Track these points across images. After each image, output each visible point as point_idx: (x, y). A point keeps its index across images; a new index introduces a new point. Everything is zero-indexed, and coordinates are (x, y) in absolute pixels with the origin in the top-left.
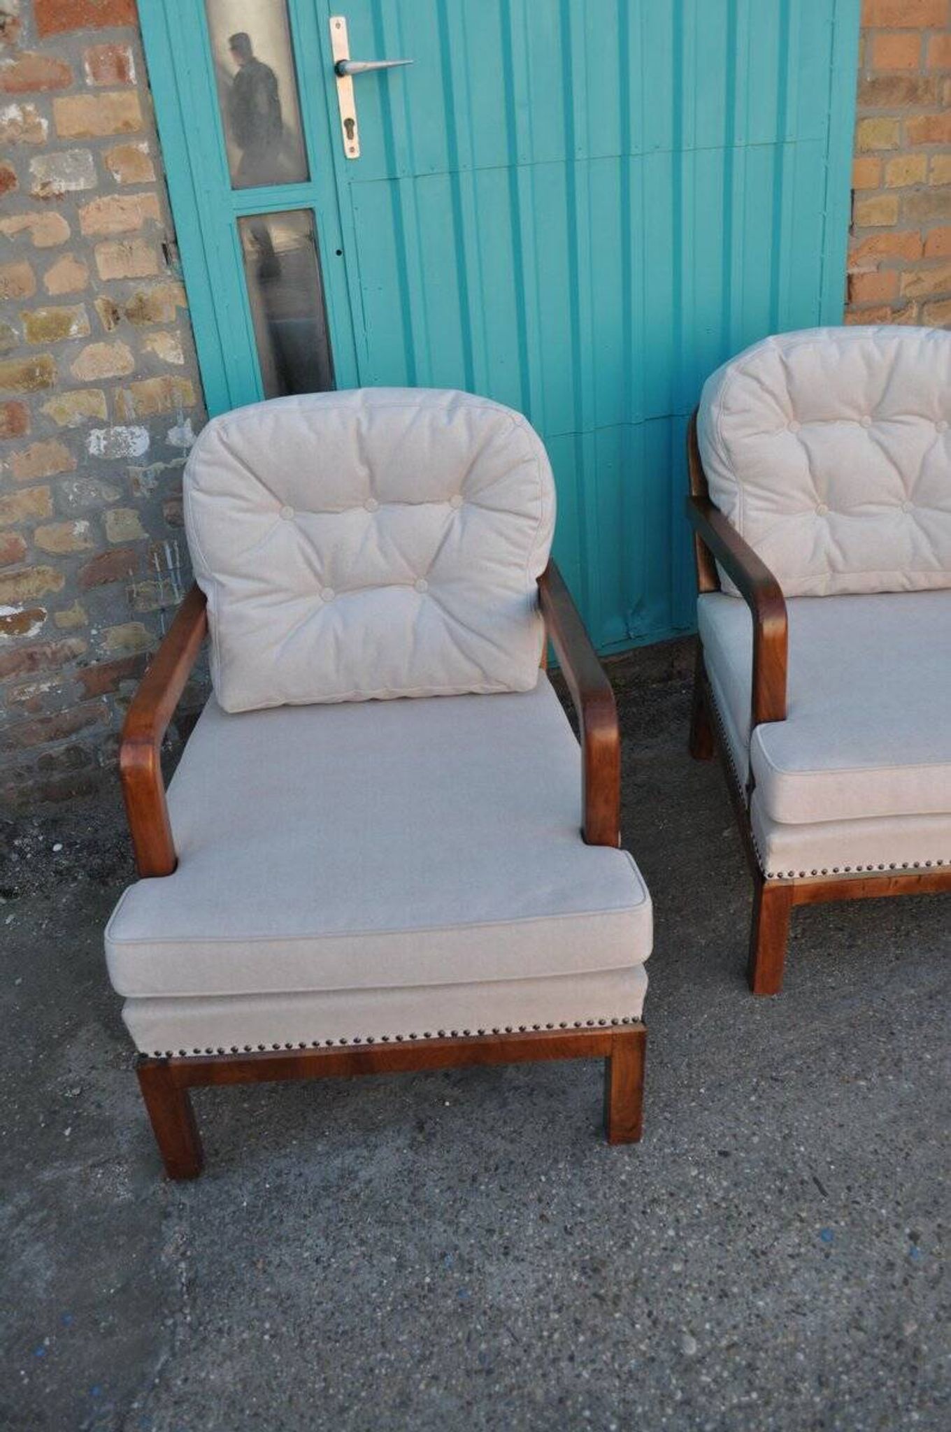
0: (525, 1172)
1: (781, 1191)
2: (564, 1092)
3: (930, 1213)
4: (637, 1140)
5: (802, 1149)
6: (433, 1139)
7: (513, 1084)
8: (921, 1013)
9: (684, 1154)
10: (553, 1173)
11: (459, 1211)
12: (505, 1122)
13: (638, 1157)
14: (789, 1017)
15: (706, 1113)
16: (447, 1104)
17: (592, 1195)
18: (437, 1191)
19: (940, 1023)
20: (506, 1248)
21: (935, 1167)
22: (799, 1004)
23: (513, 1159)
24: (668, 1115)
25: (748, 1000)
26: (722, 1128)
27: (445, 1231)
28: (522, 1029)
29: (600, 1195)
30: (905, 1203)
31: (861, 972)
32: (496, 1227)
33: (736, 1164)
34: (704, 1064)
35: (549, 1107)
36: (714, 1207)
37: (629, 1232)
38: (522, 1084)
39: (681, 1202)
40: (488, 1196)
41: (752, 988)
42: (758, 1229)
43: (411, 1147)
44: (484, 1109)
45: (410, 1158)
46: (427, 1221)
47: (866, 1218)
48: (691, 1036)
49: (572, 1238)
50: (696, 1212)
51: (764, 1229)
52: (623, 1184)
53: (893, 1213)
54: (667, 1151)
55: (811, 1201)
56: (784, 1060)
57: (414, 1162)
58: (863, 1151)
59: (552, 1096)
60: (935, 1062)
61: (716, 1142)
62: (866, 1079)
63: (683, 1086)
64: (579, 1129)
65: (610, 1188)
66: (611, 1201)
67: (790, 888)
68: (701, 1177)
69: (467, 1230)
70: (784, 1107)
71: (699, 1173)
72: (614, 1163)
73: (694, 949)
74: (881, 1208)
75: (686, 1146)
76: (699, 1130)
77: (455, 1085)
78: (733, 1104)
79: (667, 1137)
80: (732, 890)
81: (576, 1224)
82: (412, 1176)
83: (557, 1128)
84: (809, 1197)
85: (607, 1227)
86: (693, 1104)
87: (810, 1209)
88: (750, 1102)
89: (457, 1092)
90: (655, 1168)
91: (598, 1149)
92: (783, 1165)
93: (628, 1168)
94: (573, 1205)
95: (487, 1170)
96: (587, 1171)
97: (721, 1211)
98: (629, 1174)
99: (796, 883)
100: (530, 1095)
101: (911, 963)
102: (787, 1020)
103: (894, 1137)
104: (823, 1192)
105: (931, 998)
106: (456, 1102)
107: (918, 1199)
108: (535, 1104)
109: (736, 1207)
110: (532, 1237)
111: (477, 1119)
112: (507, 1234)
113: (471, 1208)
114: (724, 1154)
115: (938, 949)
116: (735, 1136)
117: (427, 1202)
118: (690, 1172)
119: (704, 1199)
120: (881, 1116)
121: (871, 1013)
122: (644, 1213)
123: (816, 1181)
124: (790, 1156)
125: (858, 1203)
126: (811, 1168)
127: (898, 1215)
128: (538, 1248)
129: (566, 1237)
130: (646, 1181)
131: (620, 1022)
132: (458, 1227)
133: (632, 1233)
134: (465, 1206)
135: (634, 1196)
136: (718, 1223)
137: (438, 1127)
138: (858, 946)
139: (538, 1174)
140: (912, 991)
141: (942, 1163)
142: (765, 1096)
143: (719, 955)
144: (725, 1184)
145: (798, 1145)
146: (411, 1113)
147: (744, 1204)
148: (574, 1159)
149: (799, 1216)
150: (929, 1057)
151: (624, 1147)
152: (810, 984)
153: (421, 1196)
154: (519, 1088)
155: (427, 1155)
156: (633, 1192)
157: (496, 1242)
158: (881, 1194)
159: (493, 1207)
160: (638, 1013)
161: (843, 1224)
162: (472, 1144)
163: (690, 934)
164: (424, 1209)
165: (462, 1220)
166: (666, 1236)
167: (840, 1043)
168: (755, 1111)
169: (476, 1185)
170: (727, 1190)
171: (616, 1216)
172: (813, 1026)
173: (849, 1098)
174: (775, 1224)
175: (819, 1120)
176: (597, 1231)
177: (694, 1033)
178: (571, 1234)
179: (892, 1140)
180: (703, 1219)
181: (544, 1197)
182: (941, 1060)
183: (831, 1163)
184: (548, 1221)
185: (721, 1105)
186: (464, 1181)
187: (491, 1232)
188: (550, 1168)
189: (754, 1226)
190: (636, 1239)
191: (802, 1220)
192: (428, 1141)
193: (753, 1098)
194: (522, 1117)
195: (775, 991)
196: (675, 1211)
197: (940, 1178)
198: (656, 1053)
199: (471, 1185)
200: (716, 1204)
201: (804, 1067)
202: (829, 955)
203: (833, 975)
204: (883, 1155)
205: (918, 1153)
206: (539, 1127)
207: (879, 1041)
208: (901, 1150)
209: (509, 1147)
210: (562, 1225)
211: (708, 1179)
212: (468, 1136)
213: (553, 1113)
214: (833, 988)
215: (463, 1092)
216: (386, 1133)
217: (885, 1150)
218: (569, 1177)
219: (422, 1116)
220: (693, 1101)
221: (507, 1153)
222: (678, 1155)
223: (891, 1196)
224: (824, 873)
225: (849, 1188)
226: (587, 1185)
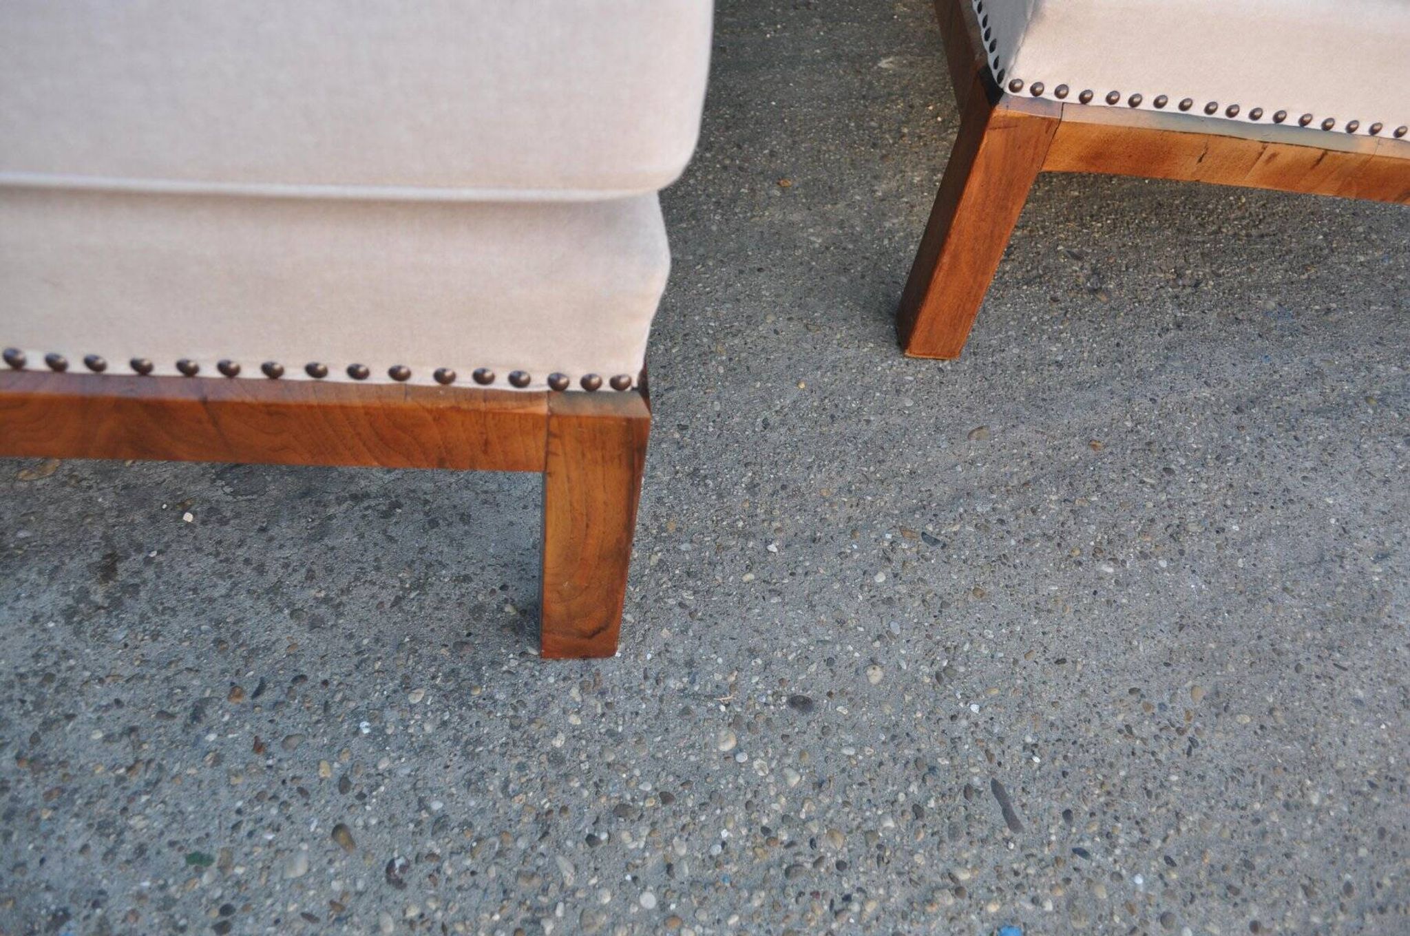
0: (326, 706)
1: (918, 811)
2: (465, 518)
3: (1237, 892)
4: (610, 653)
5: (975, 708)
6: (128, 601)
7: (353, 488)
8: (1221, 437)
9: (711, 697)
10: (391, 715)
11: (137, 794)
12: (310, 576)
13: (603, 693)
14: (970, 409)
15: (775, 600)
16: (188, 517)
17: (473, 784)
18: (98, 735)
19: (1256, 461)
20: (226, 910)
21: (1249, 778)
22: (991, 387)
23: (304, 670)
24: (688, 596)
25: (891, 365)
26: (803, 641)
27: (85, 848)
28: (272, 372)
29: (494, 784)
30: (1187, 860)
31: (1114, 341)
32: (216, 849)
33: (825, 730)
34: (784, 487)
35: (422, 550)
36: (761, 840)
37: (545, 891)
38: (374, 489)
39: (686, 819)
40: (218, 760)
41: (903, 342)
42: (855, 907)
43: (69, 614)
44: (271, 539)
45: (58, 642)
46: (46, 815)
47: (1102, 894)
48: (766, 424)
49: (400, 896)
50: (717, 850)
51: (871, 907)
52: (556, 758)
53: (1159, 884)
54: (673, 684)
55: (984, 841)
56: (955, 499)
57: (66, 655)
58: (1103, 725)
59: (434, 523)
60: (1247, 542)
61: (787, 674)
62: (1114, 560)
63: (733, 532)
64: (478, 610)
65: (521, 767)
66: (516, 804)
67: (1052, 125)
68: (742, 758)
69: (141, 850)
70: (944, 605)
71: (738, 749)
72: (544, 705)
73: (799, 252)
74: (1134, 872)
75: (718, 677)
76: (754, 641)
77: (220, 476)
78: (837, 586)
79: (679, 652)
80: (883, 157)
81: (418, 859)
82: (49, 690)
83: (430, 600)
84: (979, 831)
85: (493, 871)
86: (749, 577)
87: (980, 862)
88: (872, 586)
89: (220, 493)
90: (639, 724)
91: (514, 663)
92: (929, 745)
93: (574, 720)
94: (422, 804)
95: (235, 691)
96: (474, 715)
97: (777, 852)
98: (575, 735)
99: (1068, 117)
100: (386, 515)
101: (1204, 339)
102: (965, 415)
103: (1166, 698)
104: (1012, 821)
105: (1239, 410)
106: (212, 514)
107: (1212, 855)
108: (391, 539)
109: (812, 843)
110: (300, 883)
111: (247, 562)
112: (239, 871)
113: (167, 790)
114: (801, 704)
115: (1251, 320)
116: (830, 662)
117: (63, 764)
118: (716, 742)
119: (741, 815)
120: (1143, 648)
121: (1129, 424)
122: (591, 840)
123: (997, 788)
124: (946, 723)
125: (1084, 853)
126: (989, 756)
127: (1168, 892)
128: (309, 917)
129: (387, 890)
130: (611, 758)
131: (575, 386)
132: (120, 841)
133: (554, 889)
134: (152, 785)
135: (576, 794)
136: (763, 884)
137: (149, 573)
138: (1108, 292)
139: (356, 715)
140: (1206, 392)
141: (1261, 769)
142: (907, 575)
143: (846, 270)
144: (794, 780)
145: (967, 699)
146: (98, 531)
147: (831, 834)
148: (451, 685)
149: (953, 878)
150: (1236, 528)
151: (575, 664)
152: (1016, 351)
153: (53, 745)
154: (367, 496)
155: (101, 637)
156: (576, 784)
157: (204, 891)
158: (1136, 834)
159: (223, 792)
160: (631, 366)
161: (1049, 906)
162: (217, 623)
163: (791, 224)
164: (51, 780)
165: (137, 822)
166: (634, 909)
167: (1066, 475)
168: (883, 609)
169: (200, 728)
170: (797, 798)
171: (522, 844)
172: (1015, 435)
173: (1078, 599)
174: (898, 897)
175: (1014, 643)
176: (466, 880)
177: (774, 420)
178: (399, 884)
179: (1162, 706)
180: (732, 868)
181: (354, 780)
182: (1259, 539)
183: (1033, 749)
184: (351, 842)
185: (807, 586)
186: (172, 716)
187: (199, 861)
188: (389, 702)
189: (847, 898)
190: (559, 912)
191: (958, 891)
192: (116, 604)
193: (880, 578)
194: (354, 569)
195: (951, 354)
196: (668, 841)
197: (1257, 806)
198: (687, 451)
199: (186, 728)
200: (765, 830)
201: (993, 519)
202: (1055, 300)
203: (1058, 340)
204: (1144, 740)
205: (1215, 741)
206: (387, 597)
207: (1142, 482)
208: (1181, 731)
209: (304, 638)
210: (384, 857)
211: (756, 764)
212: (211, 600)
213: (429, 566)
214: (1059, 365)
215: (234, 494)
216: (22, 575)
217: (1149, 728)
218: (429, 728)
219: (121, 541)
220: (749, 569)
221: (294, 652)
222: (695, 696)
223: (1157, 844)
224: (1133, 103)
225: (1067, 814)
226: (469, 755)
